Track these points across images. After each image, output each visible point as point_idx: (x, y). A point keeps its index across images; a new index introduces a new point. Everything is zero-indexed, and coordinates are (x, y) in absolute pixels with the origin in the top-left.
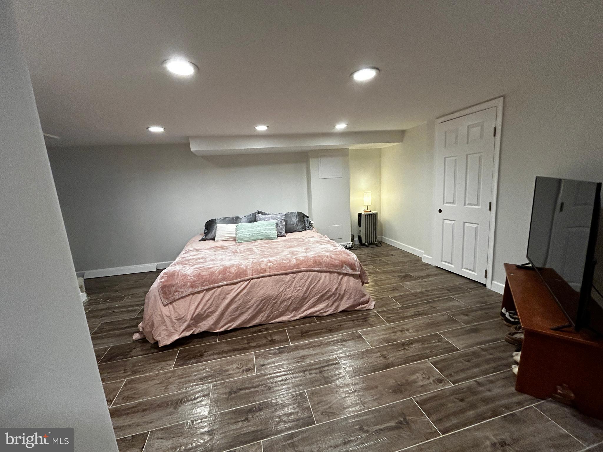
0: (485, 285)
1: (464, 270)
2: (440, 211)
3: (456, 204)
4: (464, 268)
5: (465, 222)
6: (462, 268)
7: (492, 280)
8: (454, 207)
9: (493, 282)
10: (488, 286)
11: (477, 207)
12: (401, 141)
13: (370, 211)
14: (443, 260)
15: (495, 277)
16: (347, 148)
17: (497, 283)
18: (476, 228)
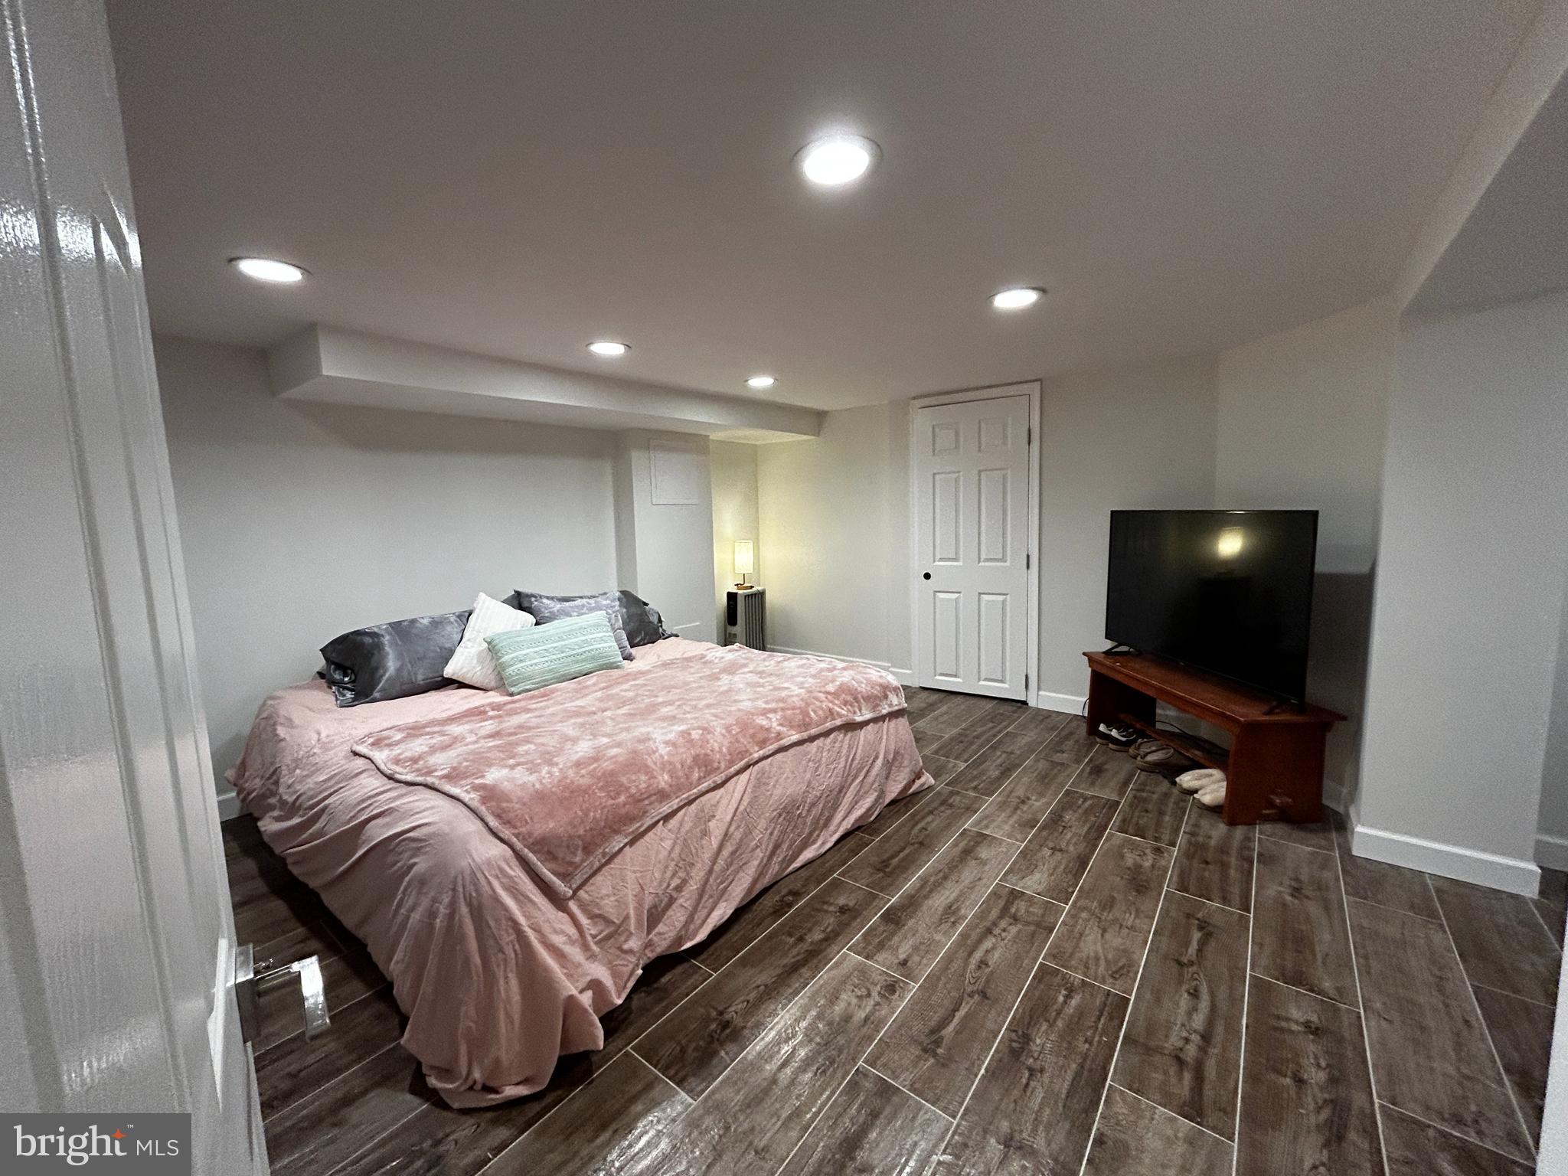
0: (1024, 703)
1: (982, 683)
2: (927, 576)
3: (961, 560)
4: (983, 678)
5: (980, 594)
6: (979, 680)
7: (1039, 689)
8: (956, 567)
9: (1040, 693)
10: (1032, 703)
11: (1002, 564)
12: (817, 432)
13: (752, 587)
14: (938, 671)
15: (1042, 685)
16: (708, 434)
17: (1048, 694)
18: (1004, 602)
